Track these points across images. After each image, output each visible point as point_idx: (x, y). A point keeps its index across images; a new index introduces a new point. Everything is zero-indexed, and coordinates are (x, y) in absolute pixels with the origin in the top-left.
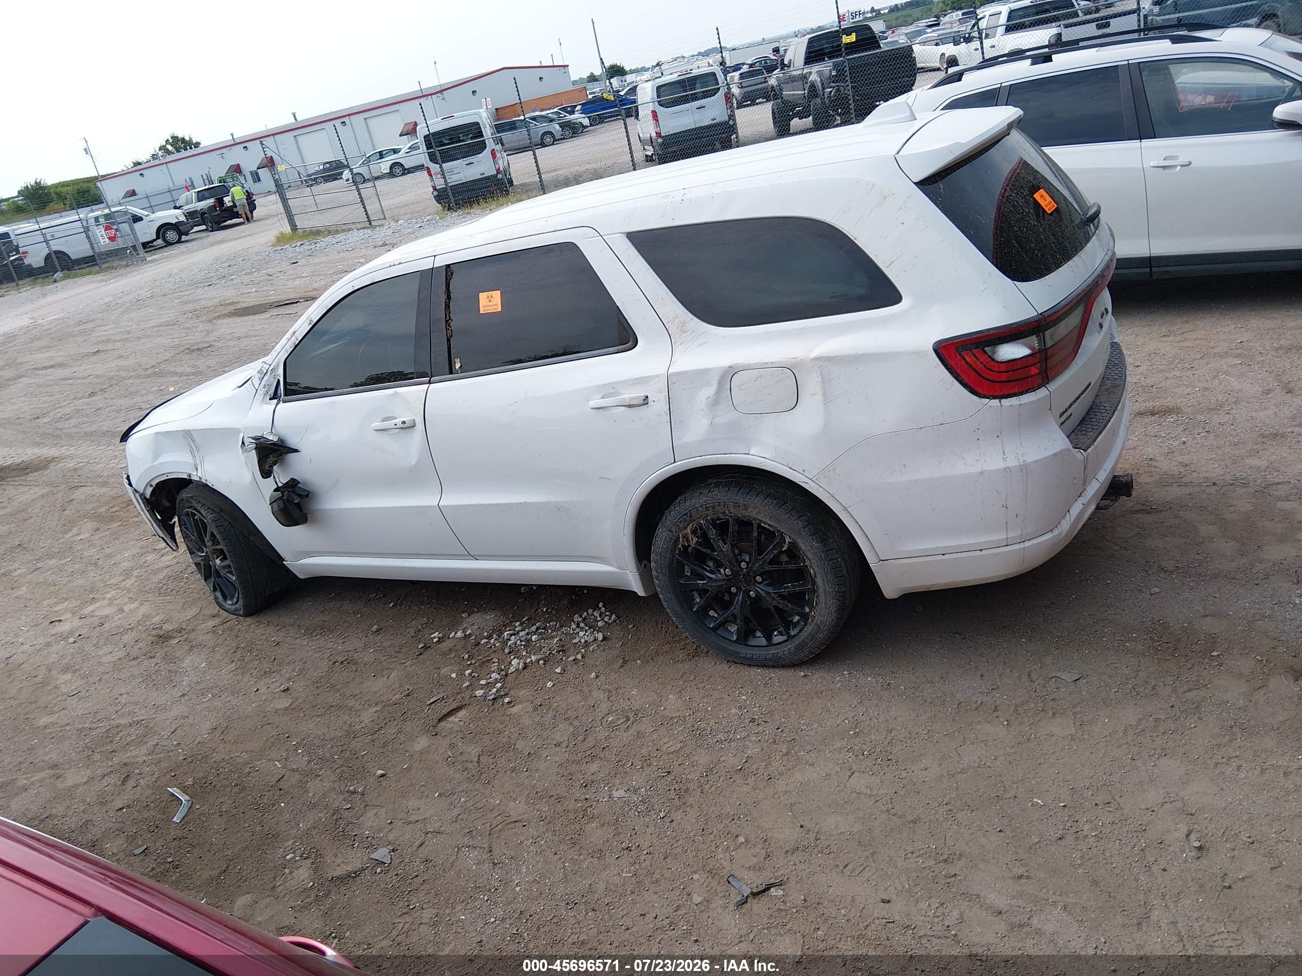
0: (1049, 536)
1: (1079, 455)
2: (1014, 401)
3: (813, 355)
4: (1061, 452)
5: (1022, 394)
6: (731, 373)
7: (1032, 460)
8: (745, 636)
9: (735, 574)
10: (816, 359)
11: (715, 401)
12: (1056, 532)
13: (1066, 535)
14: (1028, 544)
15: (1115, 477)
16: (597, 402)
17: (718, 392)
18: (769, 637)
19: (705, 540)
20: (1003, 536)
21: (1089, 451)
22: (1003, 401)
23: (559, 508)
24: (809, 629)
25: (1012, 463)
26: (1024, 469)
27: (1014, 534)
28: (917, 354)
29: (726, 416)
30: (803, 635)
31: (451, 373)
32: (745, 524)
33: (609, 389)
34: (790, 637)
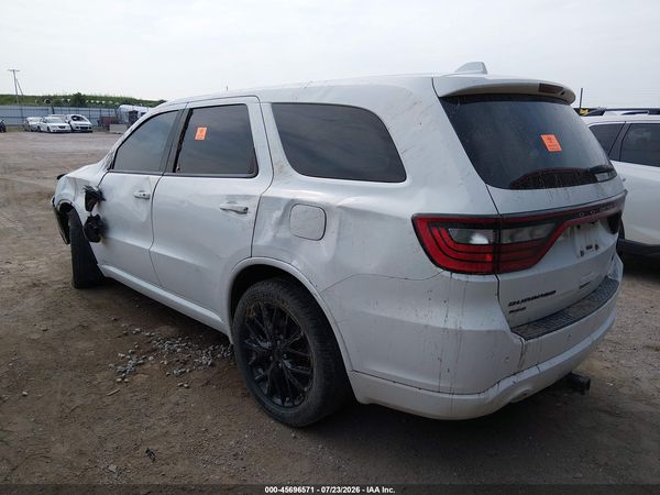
0: (476, 397)
1: (516, 340)
2: (462, 277)
3: (340, 204)
4: (495, 331)
5: (470, 273)
6: (293, 203)
7: (468, 329)
8: (272, 394)
9: (274, 347)
10: (339, 207)
11: (280, 222)
12: (482, 396)
13: (492, 401)
14: (455, 397)
15: (570, 374)
16: (225, 205)
17: (283, 216)
18: (283, 401)
19: (260, 316)
20: (436, 383)
21: (531, 341)
22: (454, 274)
23: (197, 269)
24: (305, 403)
25: (450, 325)
26: (459, 334)
27: (445, 384)
28: (399, 219)
29: (284, 234)
30: (300, 407)
31: (174, 171)
32: (283, 314)
33: (232, 198)
34: (294, 406)
